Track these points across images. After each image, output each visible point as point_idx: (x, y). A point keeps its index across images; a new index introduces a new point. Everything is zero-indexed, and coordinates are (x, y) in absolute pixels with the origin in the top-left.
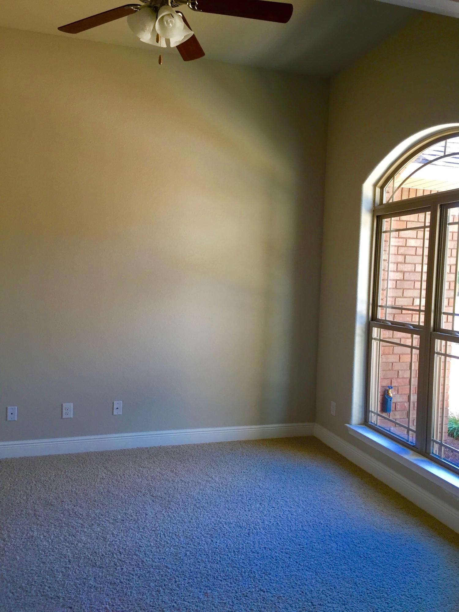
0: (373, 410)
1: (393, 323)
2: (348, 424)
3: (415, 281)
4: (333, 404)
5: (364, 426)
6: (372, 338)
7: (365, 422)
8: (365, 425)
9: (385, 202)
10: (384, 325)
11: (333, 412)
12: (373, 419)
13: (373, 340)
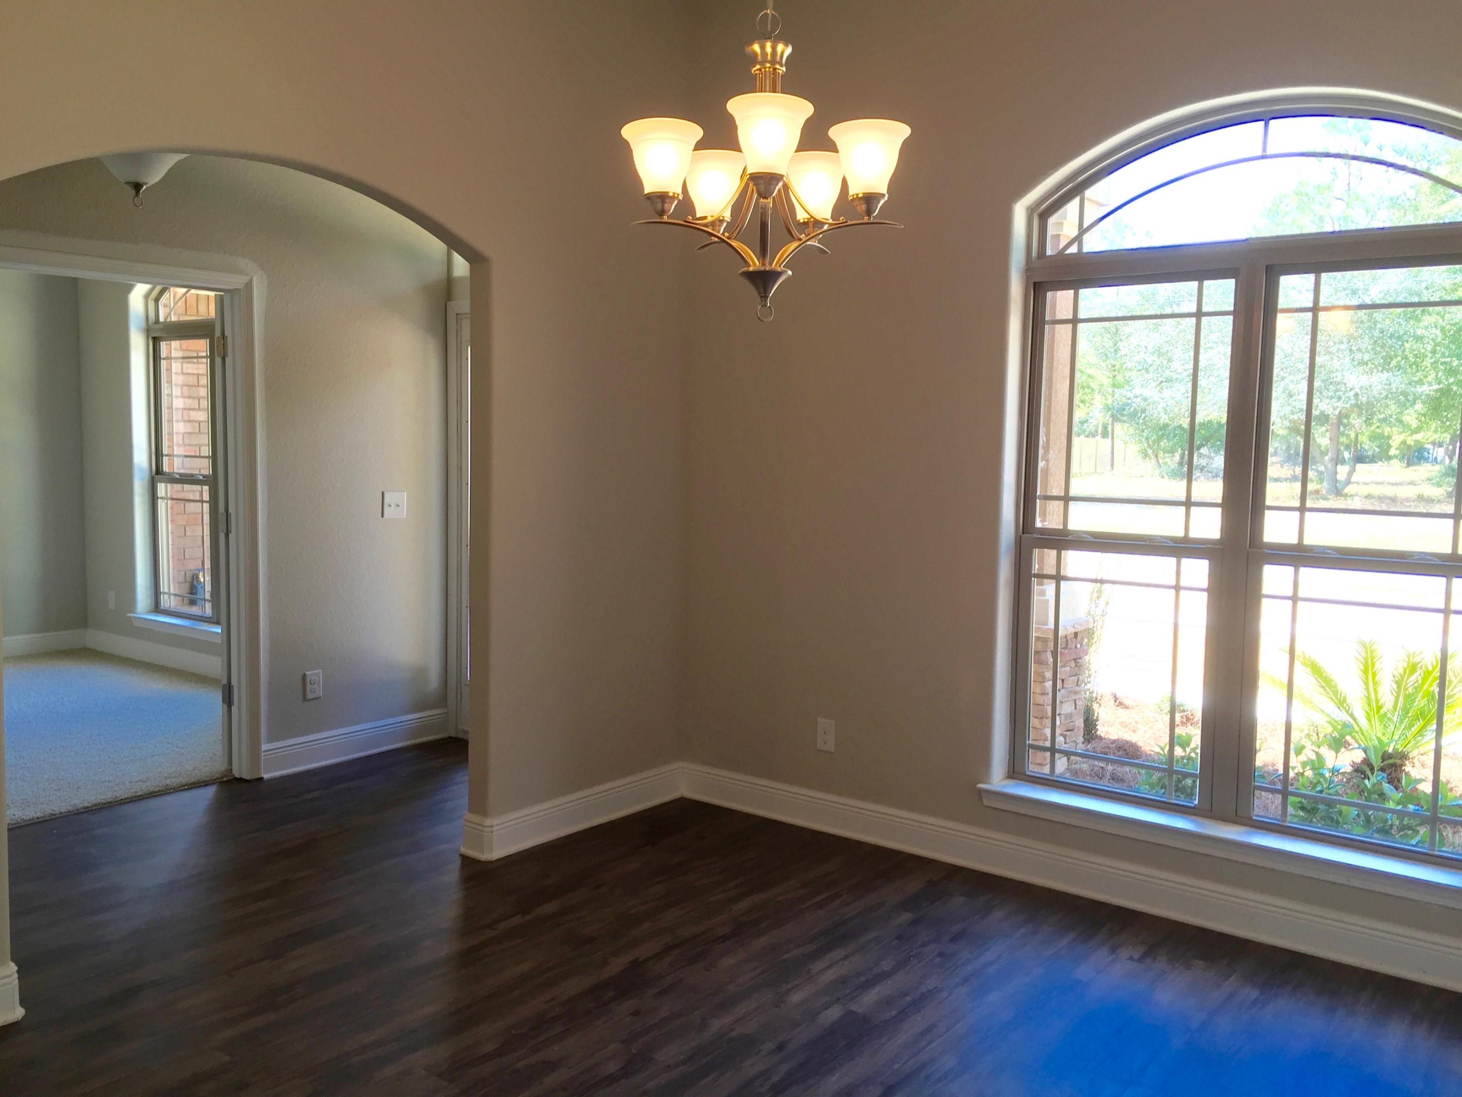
0: (166, 590)
1: (181, 475)
2: (134, 613)
3: (199, 423)
4: (111, 594)
5: (155, 613)
6: (158, 498)
7: (157, 608)
8: (157, 612)
9: (162, 319)
10: (172, 479)
11: (112, 606)
12: (167, 602)
13: (159, 500)
